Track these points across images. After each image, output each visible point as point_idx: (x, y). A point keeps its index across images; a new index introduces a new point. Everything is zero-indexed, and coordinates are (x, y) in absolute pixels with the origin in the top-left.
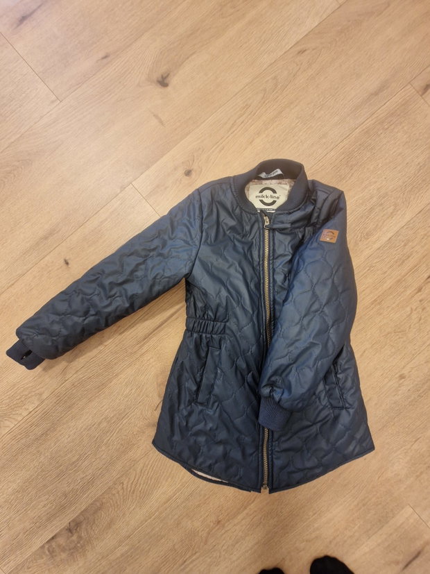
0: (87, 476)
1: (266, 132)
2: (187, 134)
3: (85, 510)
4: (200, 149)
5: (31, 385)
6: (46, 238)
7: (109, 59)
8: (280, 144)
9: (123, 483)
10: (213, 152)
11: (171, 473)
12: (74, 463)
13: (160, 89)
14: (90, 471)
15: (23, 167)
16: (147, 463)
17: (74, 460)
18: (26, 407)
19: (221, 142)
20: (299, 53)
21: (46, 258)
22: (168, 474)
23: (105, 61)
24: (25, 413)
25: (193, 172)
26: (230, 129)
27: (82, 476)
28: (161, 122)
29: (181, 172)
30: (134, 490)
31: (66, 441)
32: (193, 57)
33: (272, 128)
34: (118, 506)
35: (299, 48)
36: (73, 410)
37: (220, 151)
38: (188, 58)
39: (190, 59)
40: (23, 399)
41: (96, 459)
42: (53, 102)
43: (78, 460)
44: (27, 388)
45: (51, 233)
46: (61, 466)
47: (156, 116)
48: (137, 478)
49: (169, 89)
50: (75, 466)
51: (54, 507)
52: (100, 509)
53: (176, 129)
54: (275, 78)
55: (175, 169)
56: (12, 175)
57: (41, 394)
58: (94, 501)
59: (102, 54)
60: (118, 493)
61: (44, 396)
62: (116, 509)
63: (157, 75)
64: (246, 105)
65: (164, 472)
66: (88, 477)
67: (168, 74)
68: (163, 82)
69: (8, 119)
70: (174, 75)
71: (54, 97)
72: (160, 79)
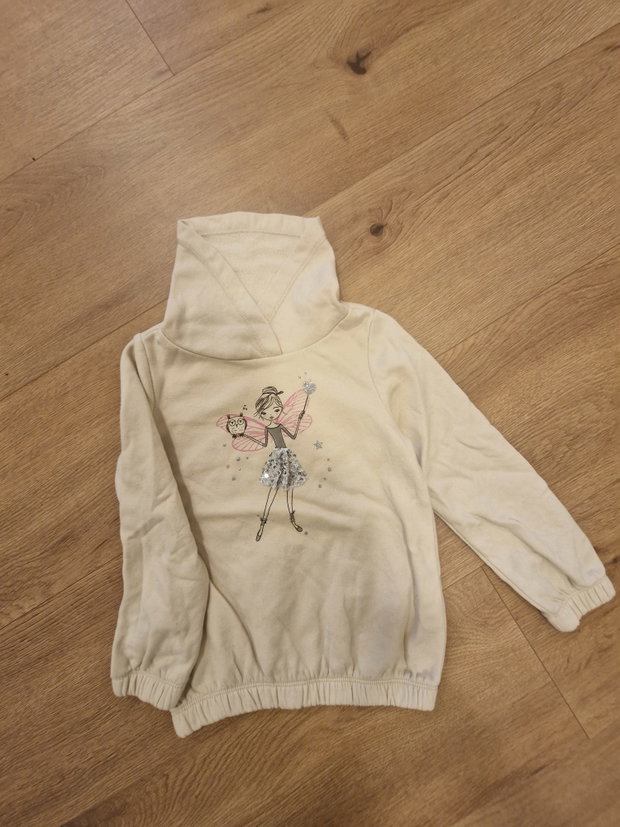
0: (104, 749)
1: (530, 177)
2: (386, 162)
3: (93, 810)
4: (404, 190)
5: (34, 564)
6: (107, 307)
7: (269, 14)
8: (550, 203)
9: (167, 776)
10: (429, 198)
11: (257, 774)
12: (86, 720)
13: (350, 77)
14: (112, 742)
15: (89, 177)
16: (217, 747)
17: (88, 714)
18: (20, 603)
19: (445, 182)
20: (608, 48)
21: (101, 343)
22: (252, 775)
23: (261, 17)
24: (15, 615)
25: (386, 231)
26: (466, 162)
27: (97, 748)
28: (344, 135)
29: (363, 226)
30: (186, 793)
31: (78, 680)
32: (418, 29)
33: (541, 172)
34: (152, 814)
35: (608, 41)
36: (101, 624)
37: (440, 201)
38: (408, 30)
39: (413, 31)
40: (16, 588)
41: (127, 722)
42: (161, 73)
43: (94, 717)
44: (28, 569)
45: (117, 300)
46: (62, 721)
47: (335, 122)
48: (194, 771)
49: (367, 78)
50: (88, 728)
51: (38, 793)
52: (118, 813)
53: (367, 150)
54: (559, 85)
55: (356, 219)
56: (68, 189)
57: (49, 585)
58: (111, 798)
59: (258, 4)
60: (156, 791)
61: (55, 589)
62: (149, 820)
63: (348, 52)
64: (501, 125)
65: (245, 771)
66: (107, 753)
67: (369, 54)
68: (358, 65)
69: (78, 92)
70: (380, 56)
71: (163, 66)
72: (354, 59)
